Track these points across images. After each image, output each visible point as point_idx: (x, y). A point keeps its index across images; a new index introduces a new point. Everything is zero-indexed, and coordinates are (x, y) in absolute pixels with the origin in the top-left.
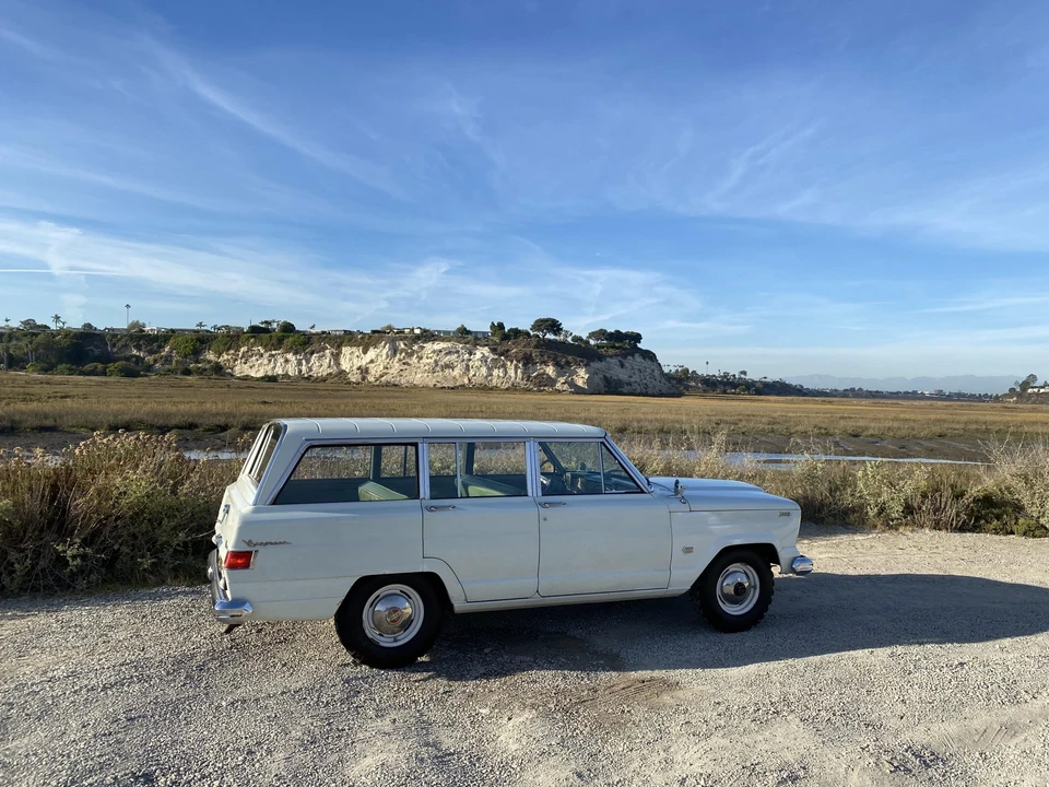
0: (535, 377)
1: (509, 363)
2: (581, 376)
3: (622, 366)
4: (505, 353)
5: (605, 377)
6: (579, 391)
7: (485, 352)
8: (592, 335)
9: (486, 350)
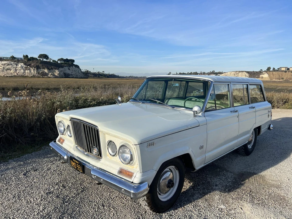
0: (41, 73)
1: (31, 68)
2: (57, 73)
3: (69, 69)
4: (30, 65)
5: (64, 73)
6: (56, 77)
7: (22, 65)
8: (59, 60)
9: (22, 64)
